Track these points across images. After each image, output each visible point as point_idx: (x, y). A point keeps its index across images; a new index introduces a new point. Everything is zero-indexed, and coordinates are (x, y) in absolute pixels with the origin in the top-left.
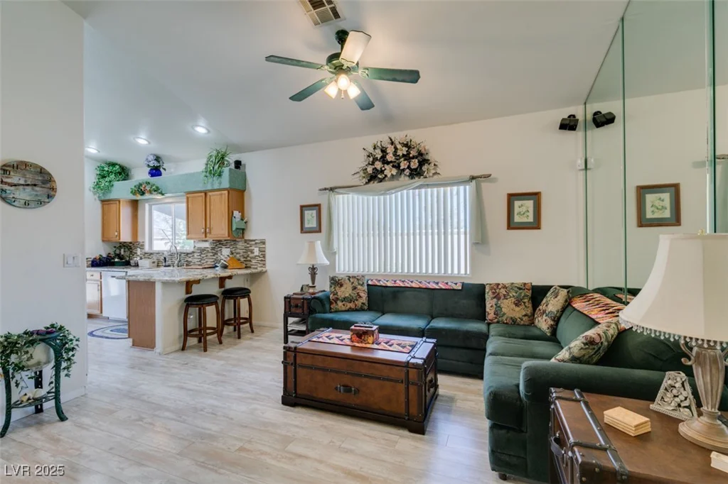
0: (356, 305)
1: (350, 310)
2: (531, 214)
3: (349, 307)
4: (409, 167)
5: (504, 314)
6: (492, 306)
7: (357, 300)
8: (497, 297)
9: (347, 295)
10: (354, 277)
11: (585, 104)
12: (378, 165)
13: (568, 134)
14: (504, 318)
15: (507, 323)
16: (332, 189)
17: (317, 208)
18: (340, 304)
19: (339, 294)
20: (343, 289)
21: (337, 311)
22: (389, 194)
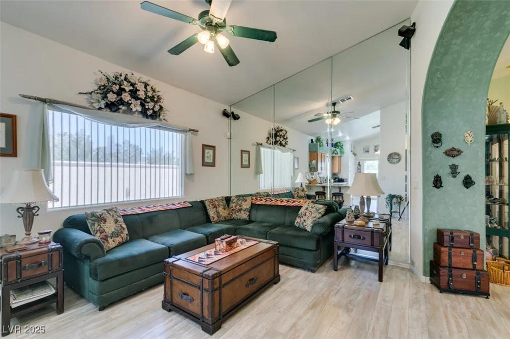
0: (122, 238)
1: (121, 245)
2: (212, 158)
3: (118, 242)
4: (153, 109)
5: (221, 216)
6: (214, 213)
7: (122, 233)
8: (215, 207)
9: (113, 230)
10: (111, 210)
11: (231, 106)
12: (126, 97)
13: (225, 119)
14: (221, 218)
15: (223, 221)
16: (44, 101)
17: (10, 120)
18: (110, 240)
19: (106, 230)
20: (107, 224)
21: (110, 251)
22: (129, 127)
